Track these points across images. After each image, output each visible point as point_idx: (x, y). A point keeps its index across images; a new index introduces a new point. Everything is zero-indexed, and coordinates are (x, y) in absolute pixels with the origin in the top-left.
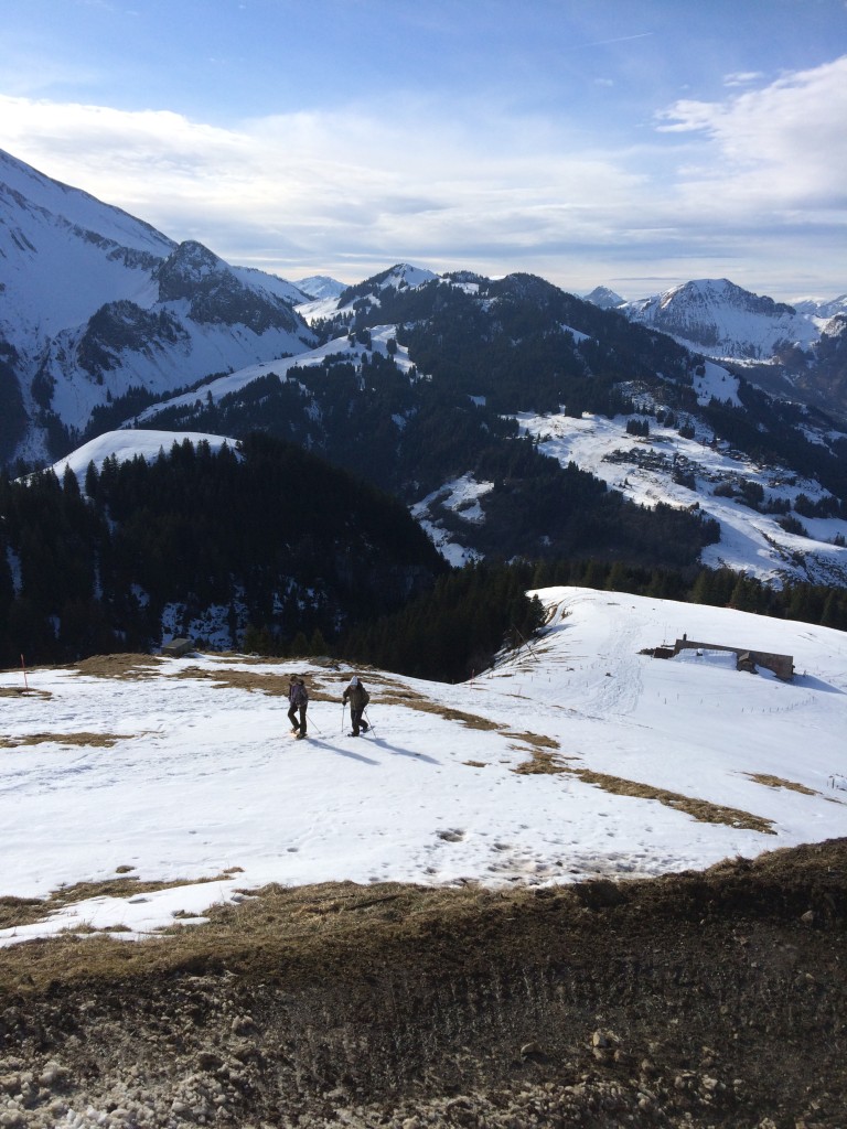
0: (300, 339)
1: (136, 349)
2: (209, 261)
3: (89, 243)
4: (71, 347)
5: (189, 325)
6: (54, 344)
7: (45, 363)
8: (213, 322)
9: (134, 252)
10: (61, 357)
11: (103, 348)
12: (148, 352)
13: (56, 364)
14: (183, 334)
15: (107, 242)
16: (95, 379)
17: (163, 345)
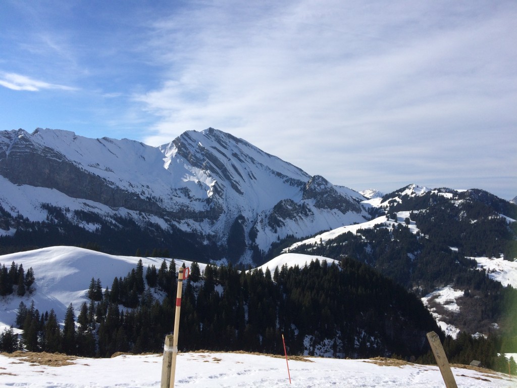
0: (363, 216)
1: (291, 219)
2: (325, 183)
3: (277, 176)
4: (266, 217)
5: (314, 209)
6: (260, 216)
7: (255, 224)
8: (324, 208)
9: (294, 180)
10: (262, 221)
11: (278, 218)
12: (296, 220)
13: (259, 224)
14: (311, 213)
15: (284, 176)
16: (273, 231)
17: (302, 217)
